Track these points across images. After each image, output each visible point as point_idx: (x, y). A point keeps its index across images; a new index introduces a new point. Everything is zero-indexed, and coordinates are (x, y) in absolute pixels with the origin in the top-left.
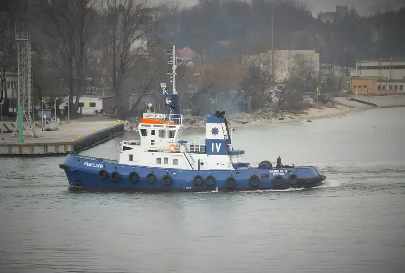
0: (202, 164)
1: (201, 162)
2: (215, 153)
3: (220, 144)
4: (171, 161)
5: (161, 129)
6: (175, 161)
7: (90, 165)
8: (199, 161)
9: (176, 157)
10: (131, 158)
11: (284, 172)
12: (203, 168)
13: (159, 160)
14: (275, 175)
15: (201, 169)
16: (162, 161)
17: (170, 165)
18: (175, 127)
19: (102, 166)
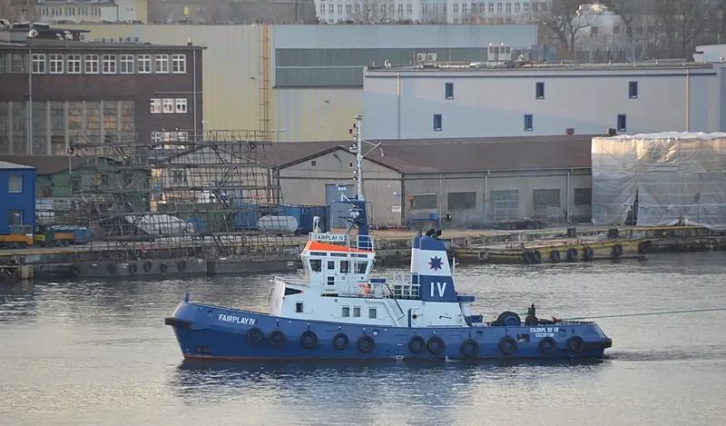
0: (415, 317)
1: (412, 314)
2: (437, 299)
3: (445, 284)
4: (365, 312)
5: (344, 259)
6: (373, 313)
7: (230, 318)
8: (410, 311)
9: (373, 306)
10: (299, 307)
11: (553, 331)
12: (416, 324)
13: (346, 311)
14: (540, 335)
15: (412, 326)
16: (351, 313)
17: (364, 319)
18: (366, 256)
19: (252, 322)
